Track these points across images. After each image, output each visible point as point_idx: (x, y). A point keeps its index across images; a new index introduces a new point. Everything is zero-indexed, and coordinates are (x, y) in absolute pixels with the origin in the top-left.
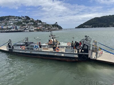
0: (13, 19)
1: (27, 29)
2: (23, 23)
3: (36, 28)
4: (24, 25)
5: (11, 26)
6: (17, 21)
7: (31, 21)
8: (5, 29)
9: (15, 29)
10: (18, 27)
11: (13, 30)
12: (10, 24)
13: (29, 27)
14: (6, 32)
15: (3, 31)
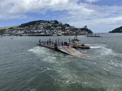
0: (43, 23)
1: (55, 33)
2: (52, 27)
3: (63, 32)
4: (53, 29)
5: (41, 30)
6: (47, 25)
7: (59, 25)
8: (36, 33)
9: (44, 33)
10: (47, 31)
11: (42, 34)
12: (40, 28)
13: (57, 31)
14: (36, 36)
15: (34, 34)
